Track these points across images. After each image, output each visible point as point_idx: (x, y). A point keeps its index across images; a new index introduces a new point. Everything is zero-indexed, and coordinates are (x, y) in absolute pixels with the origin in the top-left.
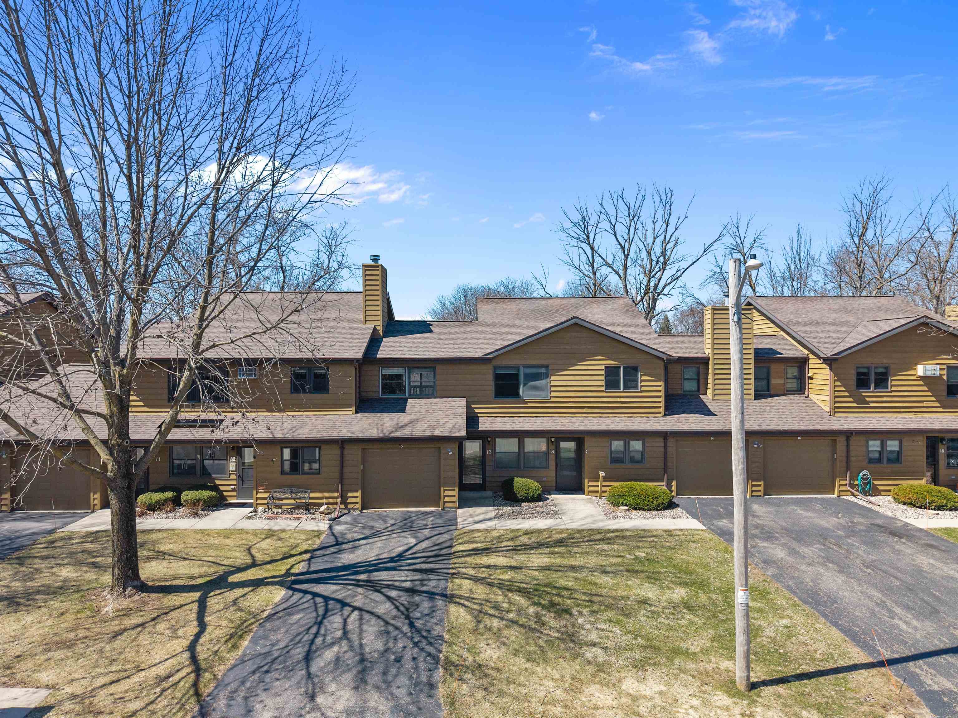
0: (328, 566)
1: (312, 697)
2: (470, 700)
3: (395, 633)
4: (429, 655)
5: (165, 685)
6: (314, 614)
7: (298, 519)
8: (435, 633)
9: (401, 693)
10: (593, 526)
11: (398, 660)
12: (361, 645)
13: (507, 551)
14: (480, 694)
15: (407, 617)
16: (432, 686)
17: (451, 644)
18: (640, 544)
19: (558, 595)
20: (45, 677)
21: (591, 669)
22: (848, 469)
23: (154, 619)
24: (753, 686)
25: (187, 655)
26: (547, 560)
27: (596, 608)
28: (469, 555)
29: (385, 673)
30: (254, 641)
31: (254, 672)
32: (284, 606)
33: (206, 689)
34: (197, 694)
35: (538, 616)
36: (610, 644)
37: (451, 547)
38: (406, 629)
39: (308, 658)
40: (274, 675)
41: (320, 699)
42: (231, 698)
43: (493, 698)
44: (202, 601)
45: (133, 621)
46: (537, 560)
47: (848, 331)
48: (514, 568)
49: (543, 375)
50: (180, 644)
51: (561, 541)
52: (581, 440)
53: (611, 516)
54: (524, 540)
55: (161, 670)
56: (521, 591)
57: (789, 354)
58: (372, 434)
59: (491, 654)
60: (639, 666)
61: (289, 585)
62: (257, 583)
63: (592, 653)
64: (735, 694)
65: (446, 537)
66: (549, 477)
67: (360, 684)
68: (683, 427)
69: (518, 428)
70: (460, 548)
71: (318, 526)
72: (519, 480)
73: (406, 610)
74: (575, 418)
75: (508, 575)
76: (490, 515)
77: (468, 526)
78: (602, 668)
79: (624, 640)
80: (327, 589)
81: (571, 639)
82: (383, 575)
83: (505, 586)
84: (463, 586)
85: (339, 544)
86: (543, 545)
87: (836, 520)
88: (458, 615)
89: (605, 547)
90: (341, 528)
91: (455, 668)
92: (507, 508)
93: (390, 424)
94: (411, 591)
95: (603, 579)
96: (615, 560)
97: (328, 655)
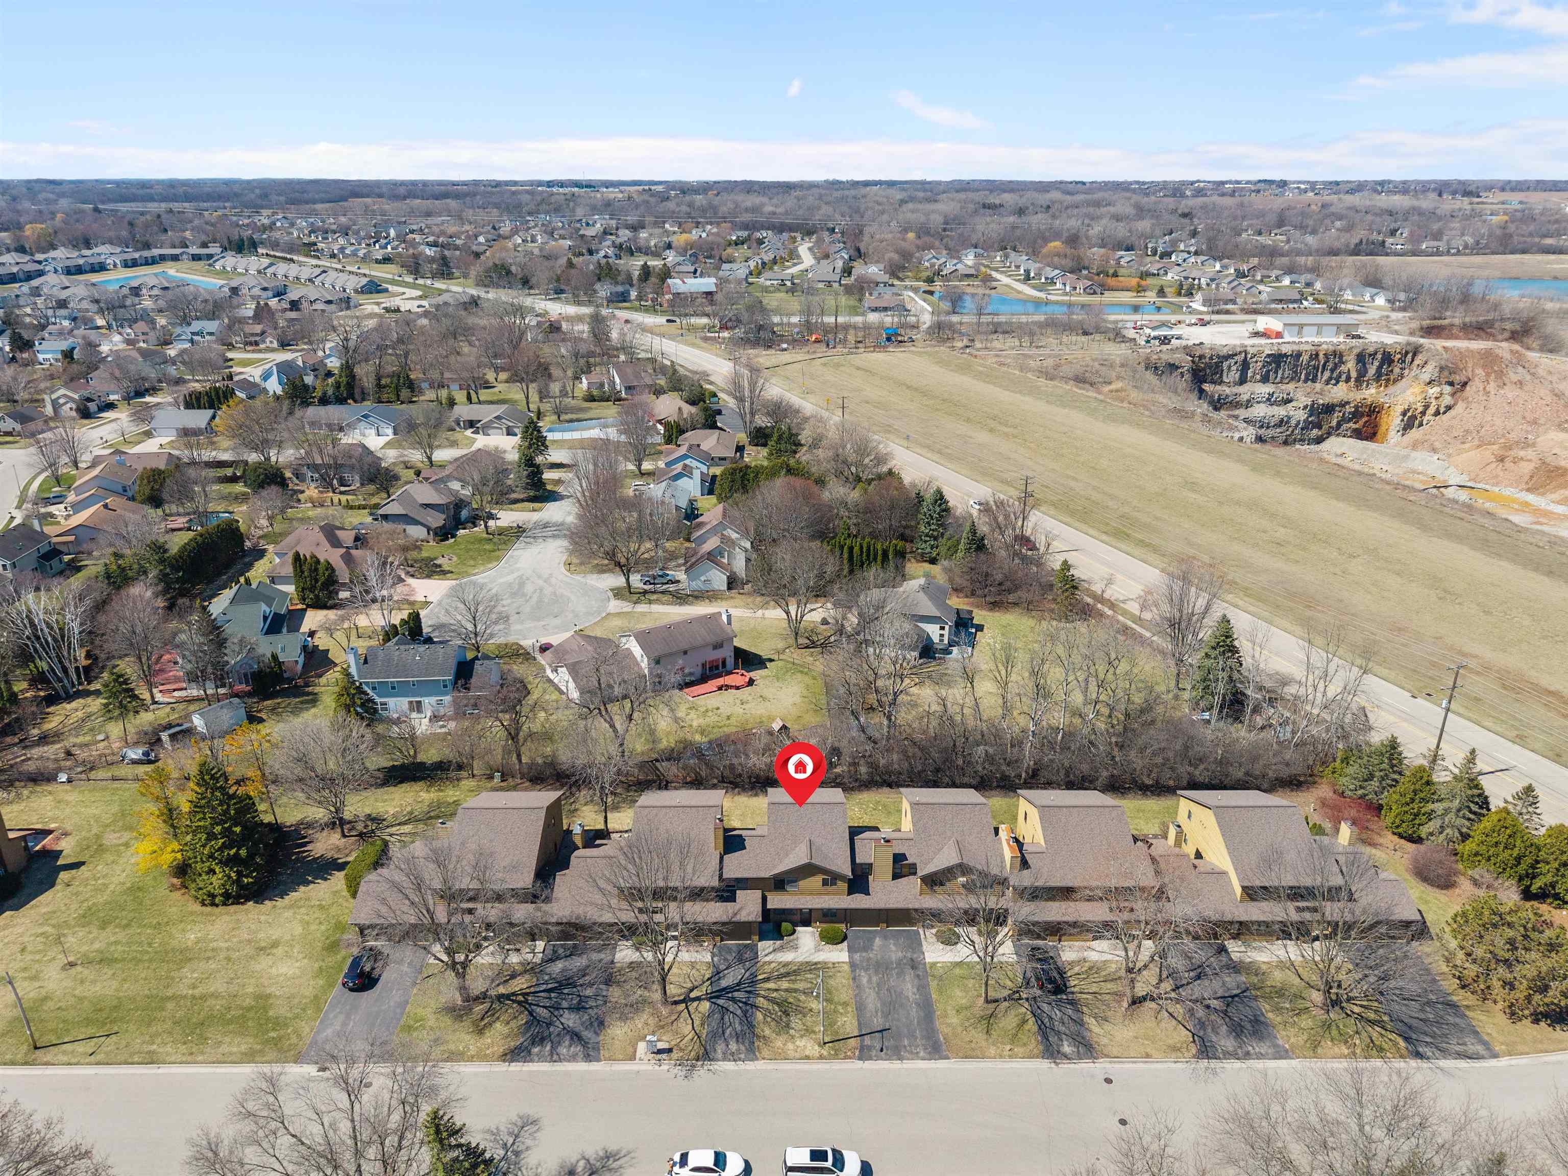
0: (718, 988)
1: (728, 1046)
2: (762, 1047)
3: (743, 1023)
4: (752, 1032)
5: (694, 1041)
6: (720, 1015)
7: (698, 951)
8: (753, 1023)
9: (747, 1044)
10: (808, 959)
11: (745, 1033)
12: (735, 1028)
13: (775, 978)
14: (764, 1045)
15: (746, 1016)
16: (754, 1042)
17: (758, 1028)
18: (821, 974)
19: (788, 1006)
20: (665, 1038)
21: (790, 1037)
22: (922, 920)
23: (678, 1016)
24: (825, 1043)
25: (693, 1031)
26: (788, 985)
27: (797, 1013)
28: (762, 982)
29: (742, 1038)
30: (708, 1026)
31: (712, 1037)
32: (711, 1011)
34: (702, 1044)
35: (781, 1016)
36: (797, 1028)
37: (756, 976)
38: (746, 1021)
39: (723, 1033)
40: (717, 1038)
41: (730, 1046)
42: (710, 1046)
43: (767, 1047)
44: (687, 1007)
45: (673, 1018)
46: (785, 985)
47: (940, 850)
48: (776, 990)
49: (796, 881)
50: (690, 1027)
51: (795, 971)
52: (811, 910)
53: (817, 950)
54: (782, 971)
55: (690, 1036)
56: (777, 1004)
57: (911, 860)
58: (725, 919)
59: (767, 1032)
60: (802, 1036)
61: (709, 999)
62: (698, 999)
63: (792, 1032)
64: (819, 1045)
65: (754, 969)
66: (797, 918)
67: (737, 1041)
68: (853, 906)
69: (784, 907)
70: (760, 977)
71: (708, 958)
72: (784, 924)
73: (745, 1013)
74: (808, 898)
75: (775, 995)
76: (771, 949)
77: (763, 958)
78: (793, 1037)
79: (801, 1027)
80: (721, 1002)
81: (788, 1026)
82: (736, 994)
83: (773, 1001)
84: (761, 1001)
85: (718, 973)
86: (787, 974)
87: (900, 954)
88: (759, 1016)
89: (809, 976)
90: (716, 959)
91: (758, 1037)
92: (778, 942)
93: (731, 911)
94: (745, 1003)
95: (803, 998)
96: (809, 985)
97: (728, 1031)
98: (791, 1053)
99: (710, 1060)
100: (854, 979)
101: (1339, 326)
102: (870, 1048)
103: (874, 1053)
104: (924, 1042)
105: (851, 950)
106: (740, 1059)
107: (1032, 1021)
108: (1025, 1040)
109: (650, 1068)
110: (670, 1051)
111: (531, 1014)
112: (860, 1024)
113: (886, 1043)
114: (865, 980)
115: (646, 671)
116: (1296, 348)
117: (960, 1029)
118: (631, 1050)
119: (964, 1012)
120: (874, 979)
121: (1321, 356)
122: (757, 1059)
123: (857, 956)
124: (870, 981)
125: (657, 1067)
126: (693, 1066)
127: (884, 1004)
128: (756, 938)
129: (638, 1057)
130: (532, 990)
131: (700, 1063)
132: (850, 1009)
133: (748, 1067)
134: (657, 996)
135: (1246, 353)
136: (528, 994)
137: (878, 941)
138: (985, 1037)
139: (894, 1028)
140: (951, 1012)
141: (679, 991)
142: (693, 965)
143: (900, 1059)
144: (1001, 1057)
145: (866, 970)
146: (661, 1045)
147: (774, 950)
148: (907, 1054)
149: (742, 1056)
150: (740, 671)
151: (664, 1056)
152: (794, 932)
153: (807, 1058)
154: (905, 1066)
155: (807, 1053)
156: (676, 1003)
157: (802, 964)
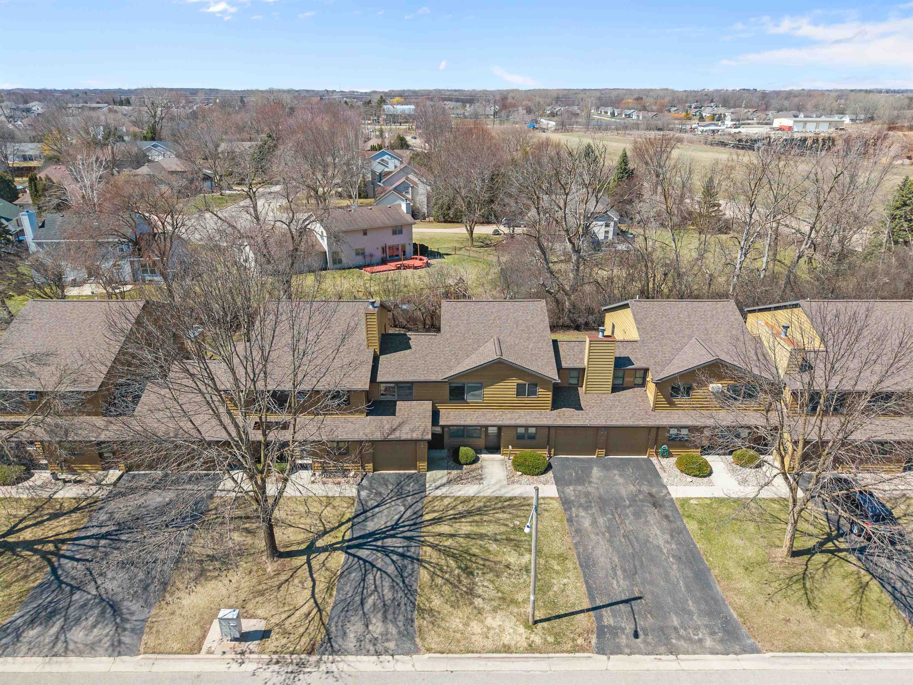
0: (362, 533)
1: (367, 626)
2: (426, 629)
3: (397, 587)
4: (411, 602)
5: (310, 618)
6: (360, 574)
7: (339, 483)
8: (414, 587)
9: (400, 624)
10: (498, 494)
11: (399, 605)
12: (383, 595)
13: (450, 519)
14: (430, 626)
15: (402, 576)
16: (413, 621)
17: (421, 596)
18: (519, 513)
19: (470, 561)
20: (260, 612)
21: (475, 612)
22: (656, 444)
23: (291, 576)
24: (536, 622)
25: (312, 600)
26: (469, 528)
27: (485, 571)
28: (431, 524)
29: (394, 613)
30: (338, 591)
31: (342, 611)
32: (346, 567)
33: (326, 621)
34: (323, 624)
35: (459, 576)
36: (486, 596)
37: (422, 516)
38: (401, 584)
39: (362, 603)
40: (350, 613)
41: (370, 628)
42: (337, 626)
43: (435, 629)
44: (308, 562)
45: (283, 578)
46: (465, 528)
47: (679, 350)
48: (452, 536)
49: (480, 388)
50: (308, 593)
51: (479, 509)
52: (500, 428)
53: (511, 481)
54: (460, 508)
55: (305, 610)
56: (454, 556)
57: (638, 364)
58: (378, 436)
59: (437, 602)
60: (495, 610)
61: (346, 550)
62: (331, 548)
63: (478, 602)
64: (527, 627)
65: (420, 505)
66: (481, 442)
67: (385, 619)
68: (560, 422)
69: (462, 423)
70: (427, 517)
71: (351, 491)
72: (463, 449)
73: (401, 571)
74: (497, 413)
75: (449, 542)
76: (445, 480)
77: (431, 492)
78: (480, 611)
79: (493, 593)
80: (363, 553)
81: (471, 592)
82: (389, 542)
83: (446, 552)
84: (427, 552)
85: (365, 512)
86: (470, 513)
87: (632, 488)
88: (424, 575)
89: (501, 516)
90: (364, 494)
91: (422, 611)
92: (454, 472)
93: (387, 427)
94: (403, 556)
95: (493, 547)
96: (503, 529)
97: (370, 601)
98: (478, 641)
99: (333, 652)
100: (570, 520)
101: (830, 123)
102: (615, 631)
103: (623, 640)
104: (706, 620)
105: (558, 481)
106: (386, 651)
107: (874, 585)
108: (881, 618)
109: (222, 667)
110: (265, 635)
111: (54, 571)
112: (589, 589)
113: (641, 623)
114: (586, 523)
115: (326, 248)
116: (803, 135)
117: (760, 599)
118: (198, 633)
119: (758, 571)
120: (601, 521)
121: (820, 141)
122: (417, 651)
123: (570, 490)
124: (594, 522)
125: (235, 667)
126: (301, 664)
127: (623, 557)
128: (423, 465)
129: (205, 648)
130: (75, 535)
131: (314, 658)
132: (569, 565)
133: (400, 667)
134: (261, 543)
135: (770, 137)
136: (63, 541)
137: (596, 472)
138: (809, 612)
139: (648, 597)
140: (737, 572)
141: (302, 536)
142: (329, 501)
143: (673, 651)
144: (853, 648)
145: (587, 508)
146: (248, 625)
147: (449, 482)
148: (682, 643)
149: (391, 645)
150: (419, 257)
151: (253, 645)
152: (476, 460)
153: (507, 649)
154: (685, 665)
155: (506, 640)
156: (291, 554)
157: (490, 499)
